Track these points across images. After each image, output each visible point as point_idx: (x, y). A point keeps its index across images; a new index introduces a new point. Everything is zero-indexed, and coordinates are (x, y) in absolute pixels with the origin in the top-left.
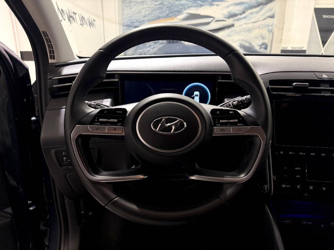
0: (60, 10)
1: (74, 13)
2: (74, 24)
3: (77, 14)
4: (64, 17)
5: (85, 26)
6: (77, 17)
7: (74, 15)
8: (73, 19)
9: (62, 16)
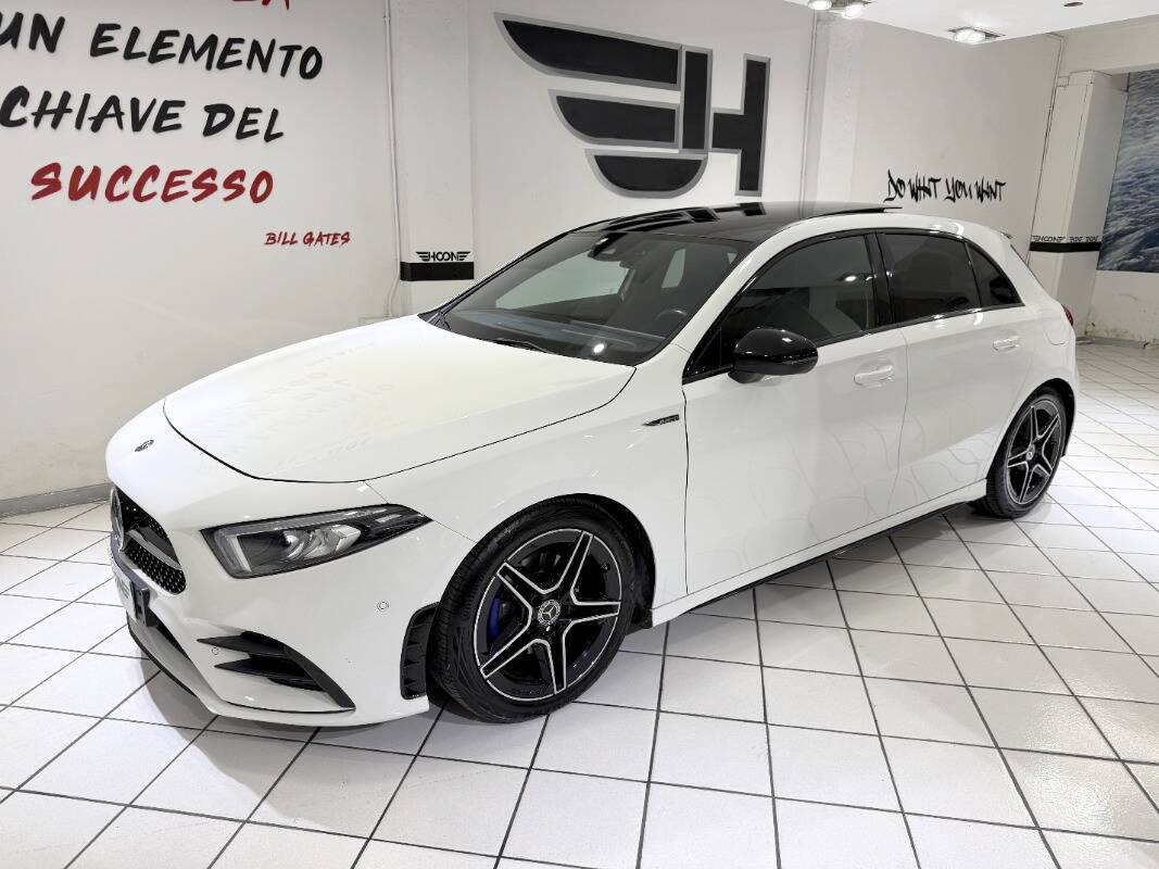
0: (895, 181)
1: (931, 180)
2: (926, 200)
3: (943, 182)
4: (902, 193)
5: (963, 201)
6: (941, 188)
7: (932, 184)
8: (928, 191)
9: (897, 190)
